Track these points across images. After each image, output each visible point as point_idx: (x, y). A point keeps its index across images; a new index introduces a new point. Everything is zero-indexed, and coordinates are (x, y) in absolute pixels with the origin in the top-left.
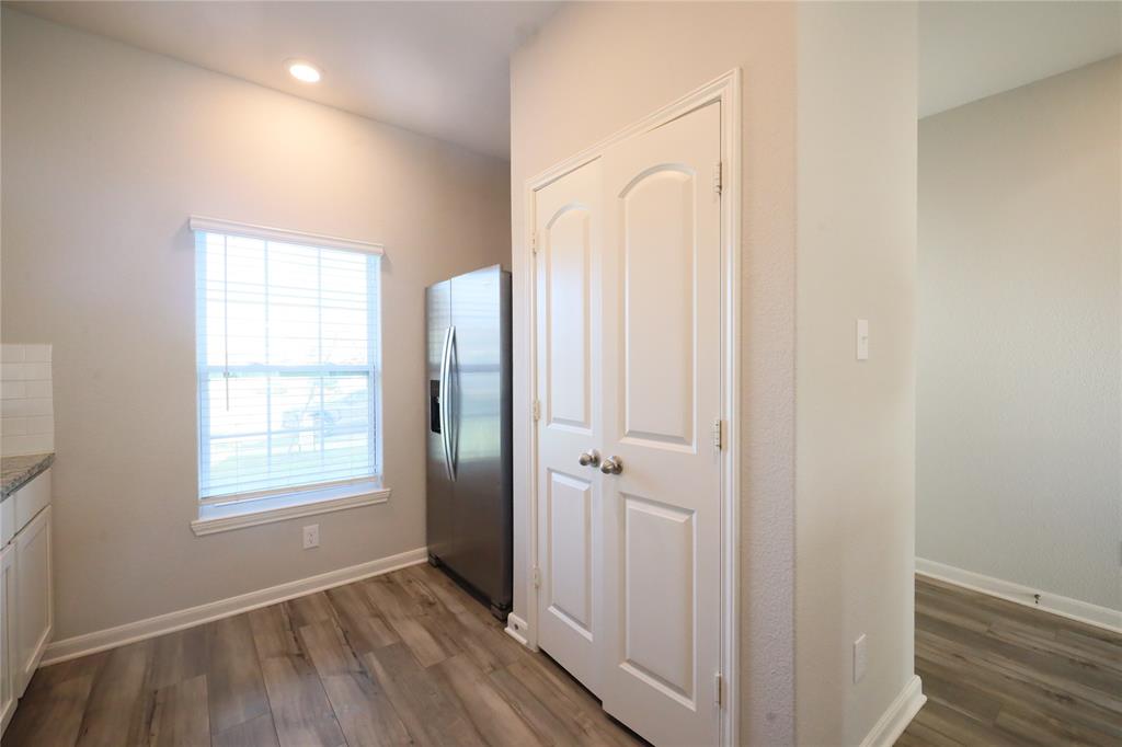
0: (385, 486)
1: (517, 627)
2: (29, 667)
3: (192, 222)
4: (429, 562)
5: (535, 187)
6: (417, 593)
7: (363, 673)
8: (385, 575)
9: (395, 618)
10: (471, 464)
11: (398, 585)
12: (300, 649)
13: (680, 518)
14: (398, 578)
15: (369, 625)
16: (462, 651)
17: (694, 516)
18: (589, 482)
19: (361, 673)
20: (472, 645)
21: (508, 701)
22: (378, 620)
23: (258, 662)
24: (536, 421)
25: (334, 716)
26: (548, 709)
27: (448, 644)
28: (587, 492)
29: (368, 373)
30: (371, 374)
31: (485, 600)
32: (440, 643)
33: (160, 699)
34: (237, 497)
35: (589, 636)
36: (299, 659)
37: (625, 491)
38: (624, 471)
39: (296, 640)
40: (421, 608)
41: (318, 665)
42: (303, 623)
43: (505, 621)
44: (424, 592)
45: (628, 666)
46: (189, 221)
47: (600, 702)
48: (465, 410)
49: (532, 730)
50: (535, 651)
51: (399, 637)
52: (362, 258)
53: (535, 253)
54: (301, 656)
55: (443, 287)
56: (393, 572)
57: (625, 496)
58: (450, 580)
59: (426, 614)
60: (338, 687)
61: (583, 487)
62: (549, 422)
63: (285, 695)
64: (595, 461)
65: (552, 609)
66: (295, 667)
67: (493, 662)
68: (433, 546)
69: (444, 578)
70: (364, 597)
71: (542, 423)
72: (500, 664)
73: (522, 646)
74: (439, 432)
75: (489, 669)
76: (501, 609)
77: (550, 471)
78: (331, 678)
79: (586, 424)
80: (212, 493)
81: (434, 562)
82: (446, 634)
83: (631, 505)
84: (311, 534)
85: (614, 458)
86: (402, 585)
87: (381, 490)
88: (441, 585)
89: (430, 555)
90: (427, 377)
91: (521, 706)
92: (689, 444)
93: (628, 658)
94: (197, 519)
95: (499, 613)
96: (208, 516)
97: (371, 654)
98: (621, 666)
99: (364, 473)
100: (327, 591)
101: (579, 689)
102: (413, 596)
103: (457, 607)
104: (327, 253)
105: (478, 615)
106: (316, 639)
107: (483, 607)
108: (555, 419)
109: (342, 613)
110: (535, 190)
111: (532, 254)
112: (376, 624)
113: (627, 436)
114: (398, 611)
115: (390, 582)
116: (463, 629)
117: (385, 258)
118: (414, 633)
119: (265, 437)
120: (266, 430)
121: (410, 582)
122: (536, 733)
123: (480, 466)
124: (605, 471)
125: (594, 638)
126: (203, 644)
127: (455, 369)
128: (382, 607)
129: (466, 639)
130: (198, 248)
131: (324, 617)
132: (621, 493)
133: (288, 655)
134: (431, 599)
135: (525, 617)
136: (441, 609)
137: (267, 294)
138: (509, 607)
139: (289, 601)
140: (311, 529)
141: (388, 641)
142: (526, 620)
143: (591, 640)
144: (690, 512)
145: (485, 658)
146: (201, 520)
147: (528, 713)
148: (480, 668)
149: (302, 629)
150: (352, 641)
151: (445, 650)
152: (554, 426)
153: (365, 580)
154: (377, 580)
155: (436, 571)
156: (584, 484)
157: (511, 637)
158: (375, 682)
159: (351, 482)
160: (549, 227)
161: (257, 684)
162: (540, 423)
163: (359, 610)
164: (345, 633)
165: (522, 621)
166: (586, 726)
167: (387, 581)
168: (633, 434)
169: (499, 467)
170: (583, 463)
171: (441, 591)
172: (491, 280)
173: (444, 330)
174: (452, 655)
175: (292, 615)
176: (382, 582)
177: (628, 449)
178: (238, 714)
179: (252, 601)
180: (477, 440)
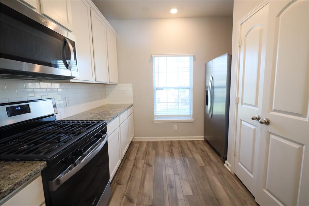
0: (193, 118)
1: (228, 165)
2: (131, 140)
3: (152, 56)
4: (204, 140)
5: (241, 23)
6: (200, 147)
7: (184, 162)
8: (192, 140)
9: (193, 151)
10: (216, 116)
11: (195, 144)
12: (172, 151)
13: (297, 146)
14: (195, 142)
15: (187, 151)
16: (210, 166)
17: (304, 147)
18: (256, 126)
19: (183, 161)
20: (213, 165)
21: (221, 184)
22: (189, 151)
23: (164, 151)
24: (237, 104)
25: (177, 168)
26: (234, 191)
27: (206, 163)
28: (255, 130)
29: (189, 89)
30: (190, 89)
31: (219, 155)
32: (204, 162)
33: (148, 152)
34: (161, 116)
35: (252, 176)
36: (172, 154)
37: (270, 131)
38: (270, 124)
39: (171, 149)
40: (200, 151)
41: (175, 157)
42: (173, 146)
43: (224, 162)
44: (201, 147)
45: (266, 191)
46: (152, 55)
47: (255, 198)
48: (215, 100)
49: (228, 195)
50: (233, 174)
51: (194, 156)
52: (188, 58)
53: (240, 47)
54: (172, 153)
55: (210, 62)
56: (195, 140)
57: (270, 133)
58: (210, 147)
59: (202, 153)
60: (178, 162)
61: (253, 127)
62: (242, 105)
63: (168, 160)
64: (258, 119)
65: (239, 163)
66: (170, 155)
67: (218, 172)
68: (206, 137)
69: (208, 145)
70: (187, 145)
71: (239, 105)
72: (221, 173)
73: (229, 172)
74: (208, 105)
75: (217, 173)
76: (223, 158)
77: (241, 120)
78: (177, 160)
79: (256, 106)
80: (157, 114)
81: (205, 140)
82: (206, 160)
83: (272, 137)
84: (175, 127)
85: (266, 119)
86: (196, 144)
87: (192, 119)
88: (207, 147)
89: (205, 139)
90: (205, 90)
91: (225, 187)
92: (305, 117)
93: (266, 188)
94: (154, 119)
95: (223, 160)
96: (156, 119)
97: (186, 158)
98: (263, 190)
99: (188, 114)
100: (179, 141)
101: (247, 191)
102: (199, 148)
103: (210, 154)
104: (180, 58)
105: (216, 158)
106: (175, 150)
107: (218, 156)
108: (244, 103)
109: (181, 147)
110: (241, 24)
111: (239, 47)
112: (188, 152)
113: (273, 111)
114: (194, 150)
115: (194, 143)
116: (211, 160)
117: (194, 57)
118: (198, 157)
119: (166, 103)
120: (166, 102)
121: (198, 144)
122: (229, 196)
123: (219, 116)
124: (261, 123)
125: (254, 177)
126: (155, 144)
127: (213, 87)
128: (191, 148)
129: (212, 163)
130: (153, 61)
131: (177, 146)
132: (268, 132)
133: (169, 152)
134: (203, 150)
135: (230, 163)
136: (206, 153)
137: (167, 70)
138: (226, 159)
139: (171, 141)
140: (175, 126)
141: (191, 156)
142: (231, 164)
143: (253, 178)
144: (303, 145)
145: (216, 170)
146: (155, 120)
147: (227, 190)
148: (215, 172)
149: (173, 148)
150: (183, 154)
151: (205, 164)
152: (243, 106)
153: (188, 141)
154: (190, 141)
155: (206, 143)
156: (253, 126)
157: (226, 168)
158: (187, 164)
159: (185, 116)
160: (246, 36)
161: (163, 156)
162: (239, 104)
163: (185, 147)
164: (181, 151)
165: (229, 164)
166: (248, 203)
167: (193, 142)
168: (275, 111)
169: (224, 117)
170: (253, 119)
171: (206, 148)
172: (224, 59)
173: (210, 76)
174: (207, 166)
175: (171, 144)
176: (192, 142)
177: (272, 116)
178: (159, 160)
179: (165, 139)
180: (219, 109)
